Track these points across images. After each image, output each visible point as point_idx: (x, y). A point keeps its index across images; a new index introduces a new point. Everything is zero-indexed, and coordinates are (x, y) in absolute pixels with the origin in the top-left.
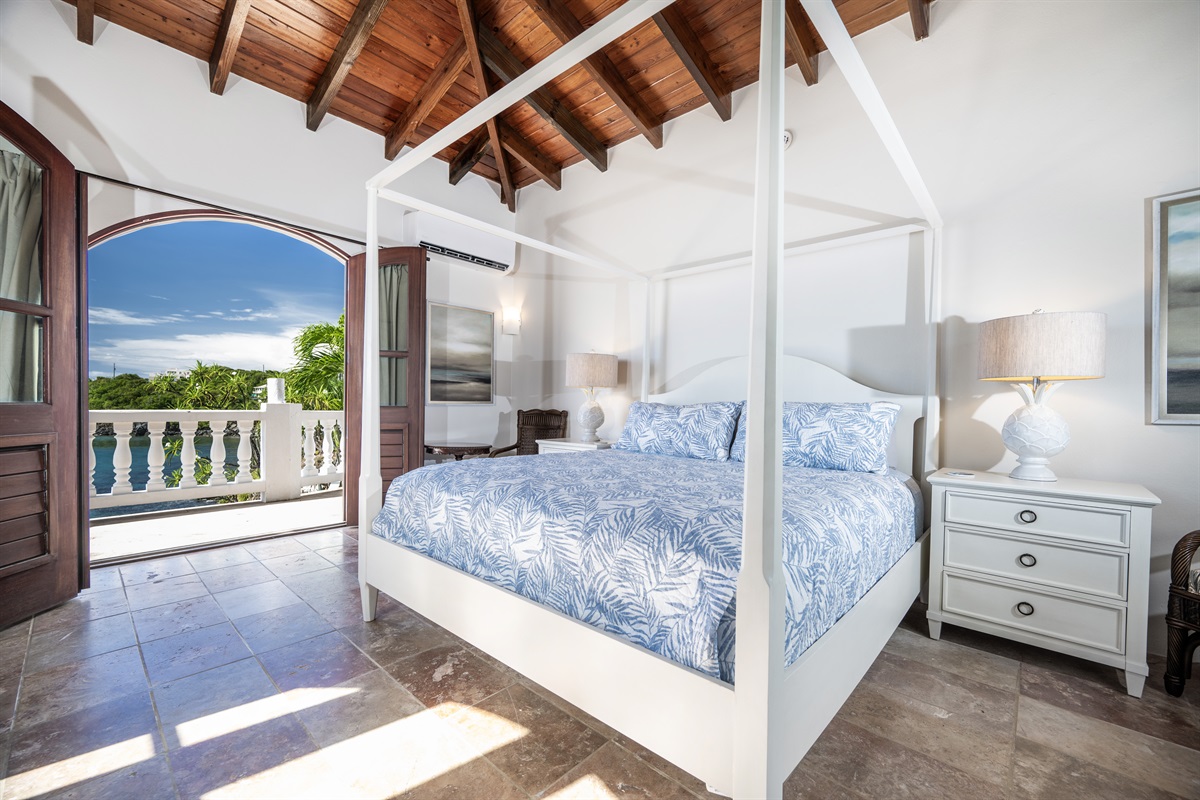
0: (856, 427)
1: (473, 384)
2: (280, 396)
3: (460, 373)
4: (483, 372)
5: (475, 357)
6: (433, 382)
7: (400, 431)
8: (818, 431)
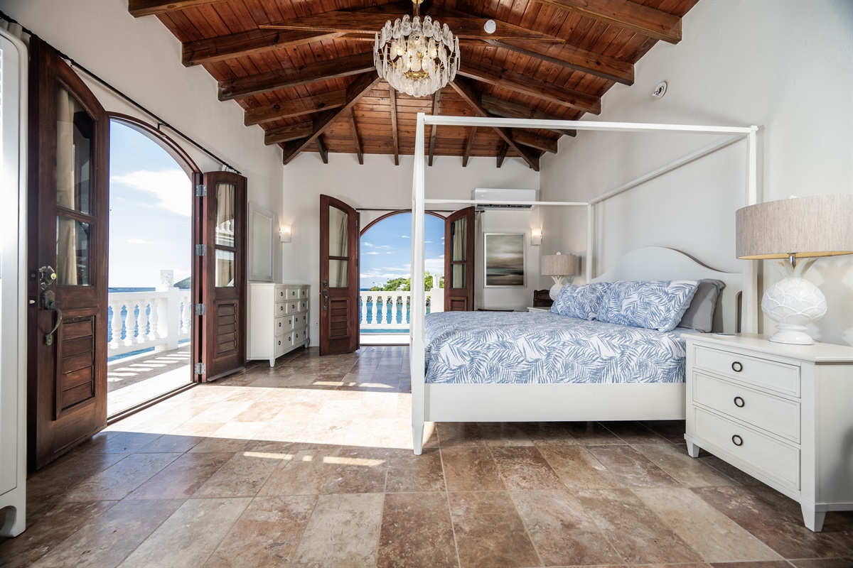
0: (653, 298)
1: (511, 276)
2: (437, 285)
3: (504, 270)
4: (518, 268)
5: (513, 260)
6: (488, 275)
7: (463, 301)
8: (631, 300)
